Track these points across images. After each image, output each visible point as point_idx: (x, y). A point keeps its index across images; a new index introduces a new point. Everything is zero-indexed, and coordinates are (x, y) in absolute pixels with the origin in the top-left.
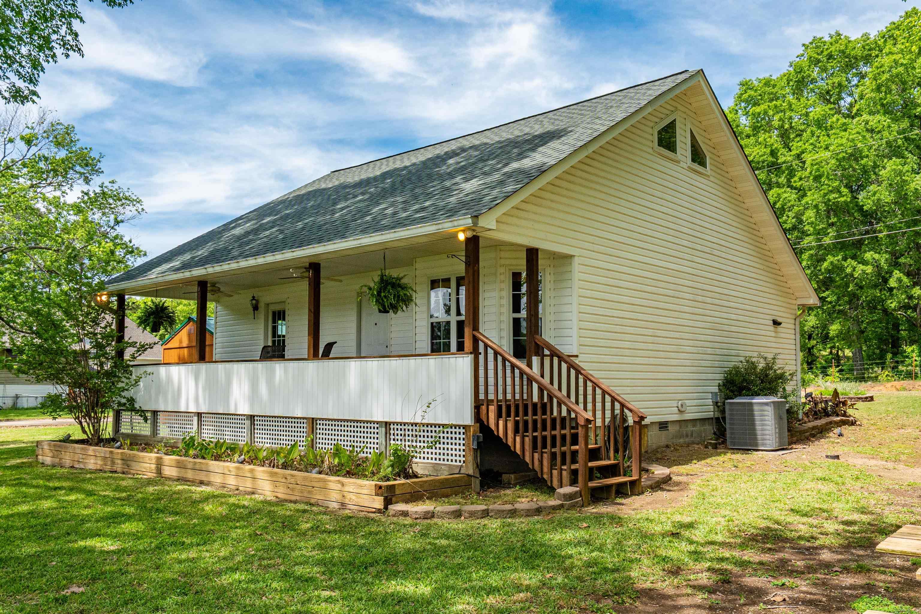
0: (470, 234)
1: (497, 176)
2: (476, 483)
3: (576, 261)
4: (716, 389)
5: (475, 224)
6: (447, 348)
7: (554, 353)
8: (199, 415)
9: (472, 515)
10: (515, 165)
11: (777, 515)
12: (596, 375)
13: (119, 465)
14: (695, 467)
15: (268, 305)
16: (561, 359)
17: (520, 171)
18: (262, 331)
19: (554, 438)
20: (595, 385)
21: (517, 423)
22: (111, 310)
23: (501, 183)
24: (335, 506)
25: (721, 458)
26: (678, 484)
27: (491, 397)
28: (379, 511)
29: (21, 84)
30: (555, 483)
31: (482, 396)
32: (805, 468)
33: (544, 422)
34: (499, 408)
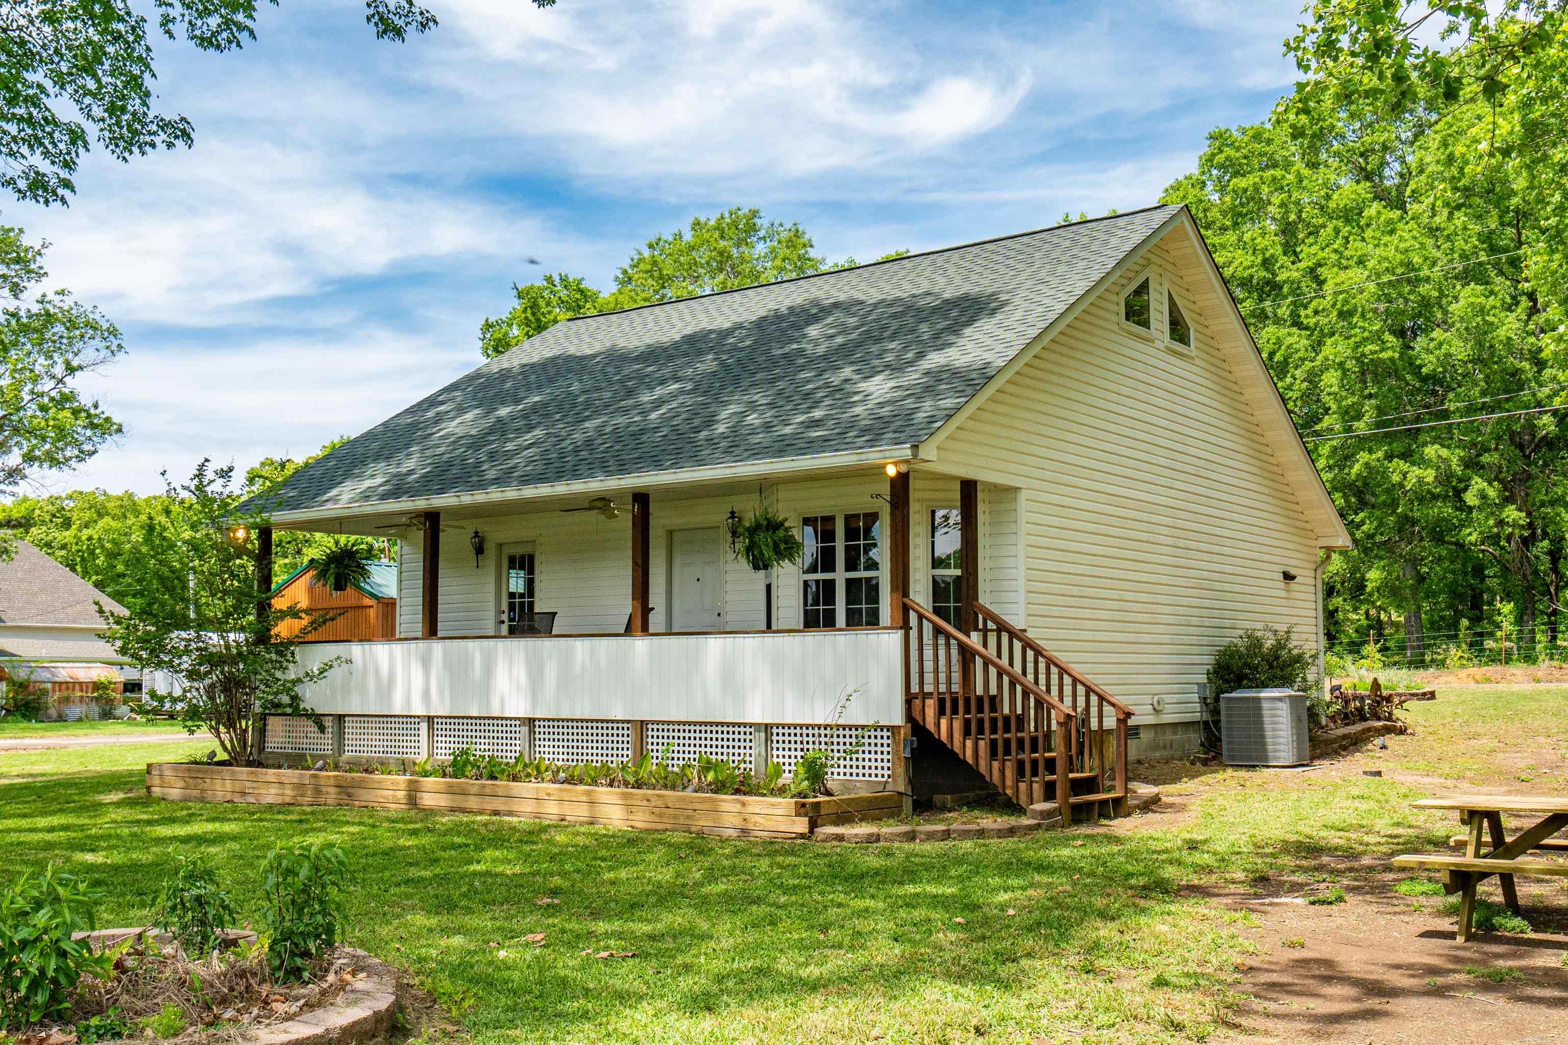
0: (903, 468)
1: (912, 377)
2: (908, 803)
3: (1023, 495)
4: (1203, 679)
5: (915, 455)
6: (829, 622)
7: (1002, 627)
8: (430, 719)
9: (930, 836)
10: (935, 359)
11: (1307, 831)
12: (1062, 657)
13: (331, 795)
14: (1187, 786)
15: (500, 546)
16: (1013, 635)
17: (951, 374)
18: (491, 588)
19: (1007, 742)
20: (1063, 671)
21: (967, 723)
22: (249, 553)
23: (929, 390)
24: (733, 833)
25: (1220, 776)
26: (1171, 805)
27: (928, 688)
28: (802, 836)
29: (45, 167)
30: (1023, 799)
31: (915, 689)
32: (1336, 787)
33: (994, 721)
34: (941, 703)
